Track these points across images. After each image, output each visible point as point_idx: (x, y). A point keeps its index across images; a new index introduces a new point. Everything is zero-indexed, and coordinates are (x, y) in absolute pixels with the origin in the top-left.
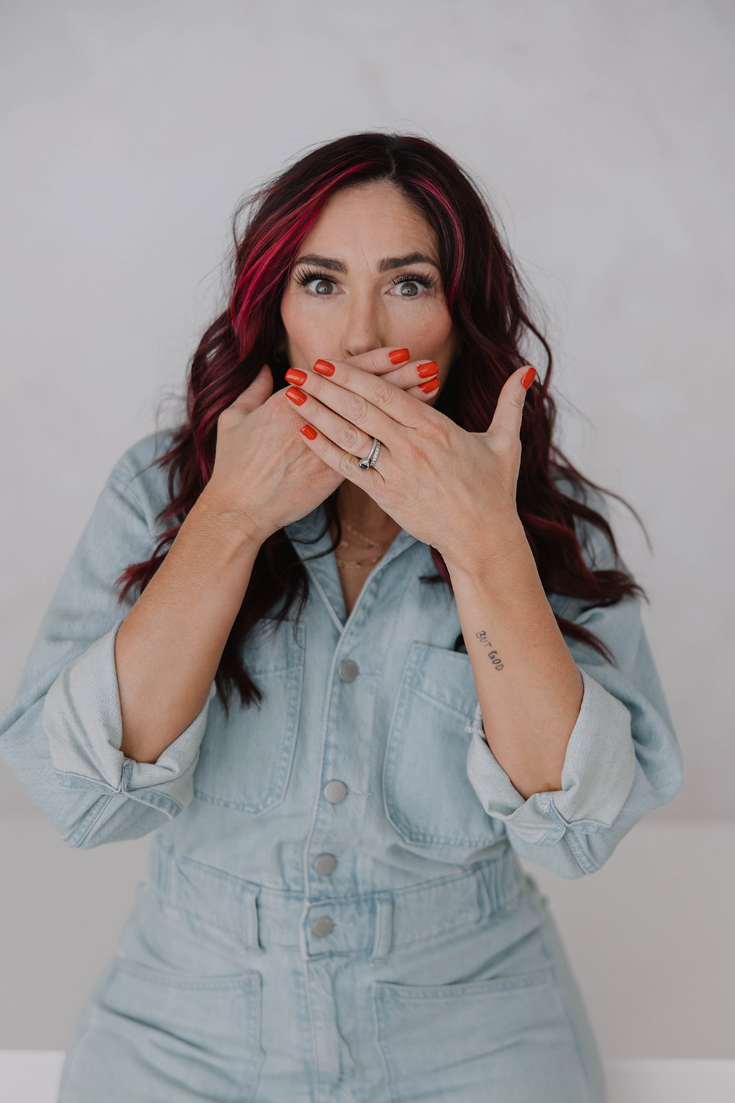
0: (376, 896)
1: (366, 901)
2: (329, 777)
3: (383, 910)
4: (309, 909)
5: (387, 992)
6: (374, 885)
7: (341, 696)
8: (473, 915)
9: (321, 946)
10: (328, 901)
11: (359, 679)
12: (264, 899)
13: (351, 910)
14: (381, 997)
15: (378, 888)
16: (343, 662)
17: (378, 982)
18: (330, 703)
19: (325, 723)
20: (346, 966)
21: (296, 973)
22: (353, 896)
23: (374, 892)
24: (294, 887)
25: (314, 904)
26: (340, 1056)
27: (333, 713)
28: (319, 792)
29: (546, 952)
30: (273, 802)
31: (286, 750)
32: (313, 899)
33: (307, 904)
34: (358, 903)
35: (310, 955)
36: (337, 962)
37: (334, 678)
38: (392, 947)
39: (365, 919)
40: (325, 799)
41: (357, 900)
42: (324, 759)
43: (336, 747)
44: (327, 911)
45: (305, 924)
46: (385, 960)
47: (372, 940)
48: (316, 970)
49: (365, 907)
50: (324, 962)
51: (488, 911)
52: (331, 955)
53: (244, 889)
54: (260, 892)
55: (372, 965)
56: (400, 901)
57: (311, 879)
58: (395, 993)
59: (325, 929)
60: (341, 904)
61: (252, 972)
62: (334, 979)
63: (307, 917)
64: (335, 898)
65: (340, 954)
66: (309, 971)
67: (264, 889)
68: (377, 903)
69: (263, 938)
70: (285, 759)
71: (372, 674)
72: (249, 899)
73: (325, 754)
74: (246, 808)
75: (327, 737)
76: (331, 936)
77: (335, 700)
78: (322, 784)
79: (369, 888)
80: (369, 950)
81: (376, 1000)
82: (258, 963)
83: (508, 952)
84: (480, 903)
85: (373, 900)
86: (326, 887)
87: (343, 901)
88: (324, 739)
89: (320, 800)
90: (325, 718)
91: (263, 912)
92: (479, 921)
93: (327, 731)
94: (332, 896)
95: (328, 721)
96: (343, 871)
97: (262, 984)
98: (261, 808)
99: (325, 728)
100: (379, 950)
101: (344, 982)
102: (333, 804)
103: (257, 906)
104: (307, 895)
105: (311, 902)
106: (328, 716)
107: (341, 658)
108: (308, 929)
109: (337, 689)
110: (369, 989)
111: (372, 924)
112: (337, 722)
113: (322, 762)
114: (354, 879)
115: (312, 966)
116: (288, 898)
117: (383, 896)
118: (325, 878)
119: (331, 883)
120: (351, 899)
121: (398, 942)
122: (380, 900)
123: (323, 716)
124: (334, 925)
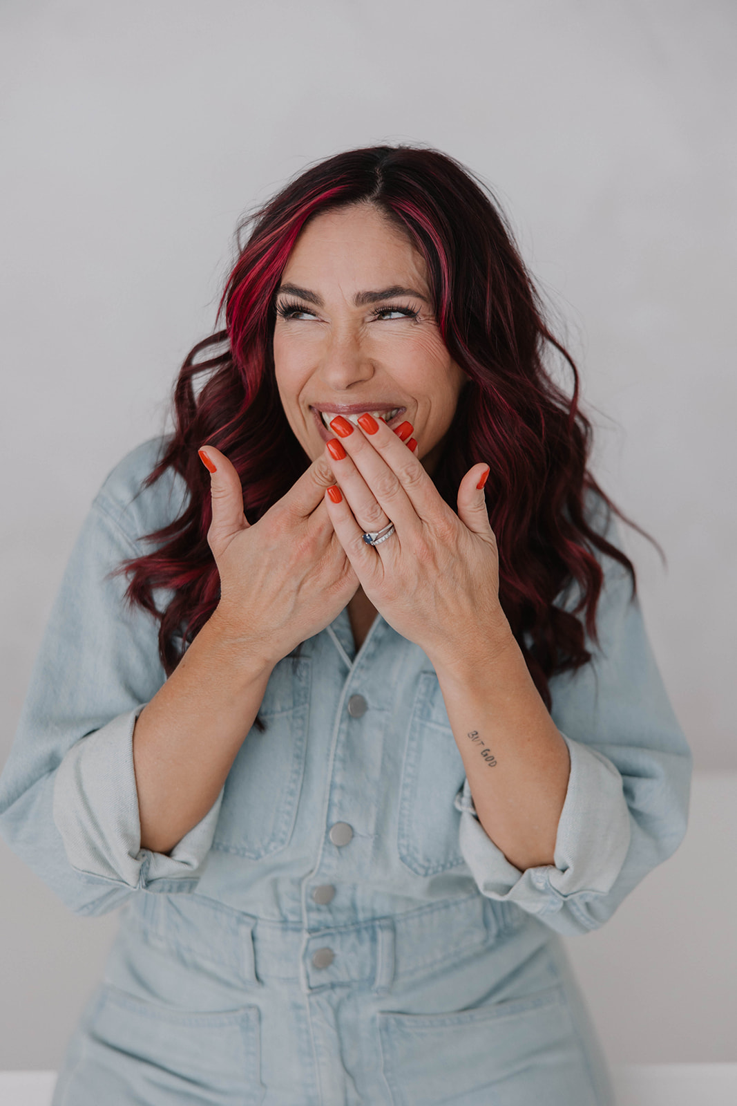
0: (377, 923)
1: (366, 929)
2: (334, 819)
3: (384, 937)
4: (308, 941)
5: (392, 1022)
6: (373, 911)
7: (348, 734)
8: (478, 937)
9: (323, 978)
10: (327, 931)
11: (368, 714)
12: (260, 932)
13: (352, 939)
14: (386, 1028)
15: (379, 913)
16: (352, 697)
17: (383, 1012)
18: (337, 741)
19: (331, 763)
20: (349, 997)
21: (297, 1007)
22: (353, 924)
23: (374, 919)
24: (291, 918)
25: (314, 935)
26: (345, 1091)
27: (340, 752)
28: (324, 834)
29: (553, 969)
30: (275, 848)
31: (292, 793)
32: (312, 930)
33: (306, 936)
34: (358, 931)
35: (310, 988)
36: (339, 993)
37: (342, 715)
38: (395, 975)
39: (365, 948)
40: (330, 842)
41: (357, 927)
42: (330, 800)
43: (342, 788)
44: (326, 942)
45: (304, 957)
46: (389, 990)
47: (374, 969)
48: (318, 1003)
49: (366, 936)
50: (325, 994)
51: (494, 930)
52: (333, 986)
53: (239, 921)
54: (256, 924)
55: (375, 995)
56: (401, 927)
57: (309, 909)
58: (400, 1023)
59: (325, 960)
60: (341, 933)
61: (250, 1007)
62: (337, 1012)
63: (307, 949)
64: (336, 927)
65: (342, 985)
66: (310, 1004)
67: (259, 922)
68: (378, 930)
69: (261, 972)
70: (290, 803)
71: (381, 710)
72: (245, 932)
73: (330, 794)
74: (247, 854)
75: (333, 777)
76: (331, 967)
77: (343, 737)
78: (327, 826)
79: (369, 915)
80: (372, 980)
81: (380, 1030)
82: (258, 998)
83: (515, 973)
84: (486, 925)
85: (373, 928)
86: (326, 917)
87: (343, 930)
88: (329, 779)
89: (325, 843)
90: (332, 757)
91: (259, 945)
92: (485, 942)
93: (333, 771)
94: (332, 925)
95: (334, 760)
96: (342, 900)
97: (260, 1019)
98: (263, 853)
99: (331, 768)
100: (382, 979)
101: (347, 1014)
102: (339, 848)
103: (253, 938)
104: (306, 925)
105: (310, 933)
106: (335, 755)
107: (351, 693)
108: (308, 962)
109: (344, 726)
110: (373, 1020)
111: (373, 953)
112: (343, 761)
113: (327, 803)
114: (354, 908)
115: (313, 999)
116: (285, 930)
117: (384, 922)
118: (323, 907)
119: (330, 911)
120: (351, 928)
121: (401, 969)
122: (381, 927)
123: (328, 755)
124: (333, 956)
